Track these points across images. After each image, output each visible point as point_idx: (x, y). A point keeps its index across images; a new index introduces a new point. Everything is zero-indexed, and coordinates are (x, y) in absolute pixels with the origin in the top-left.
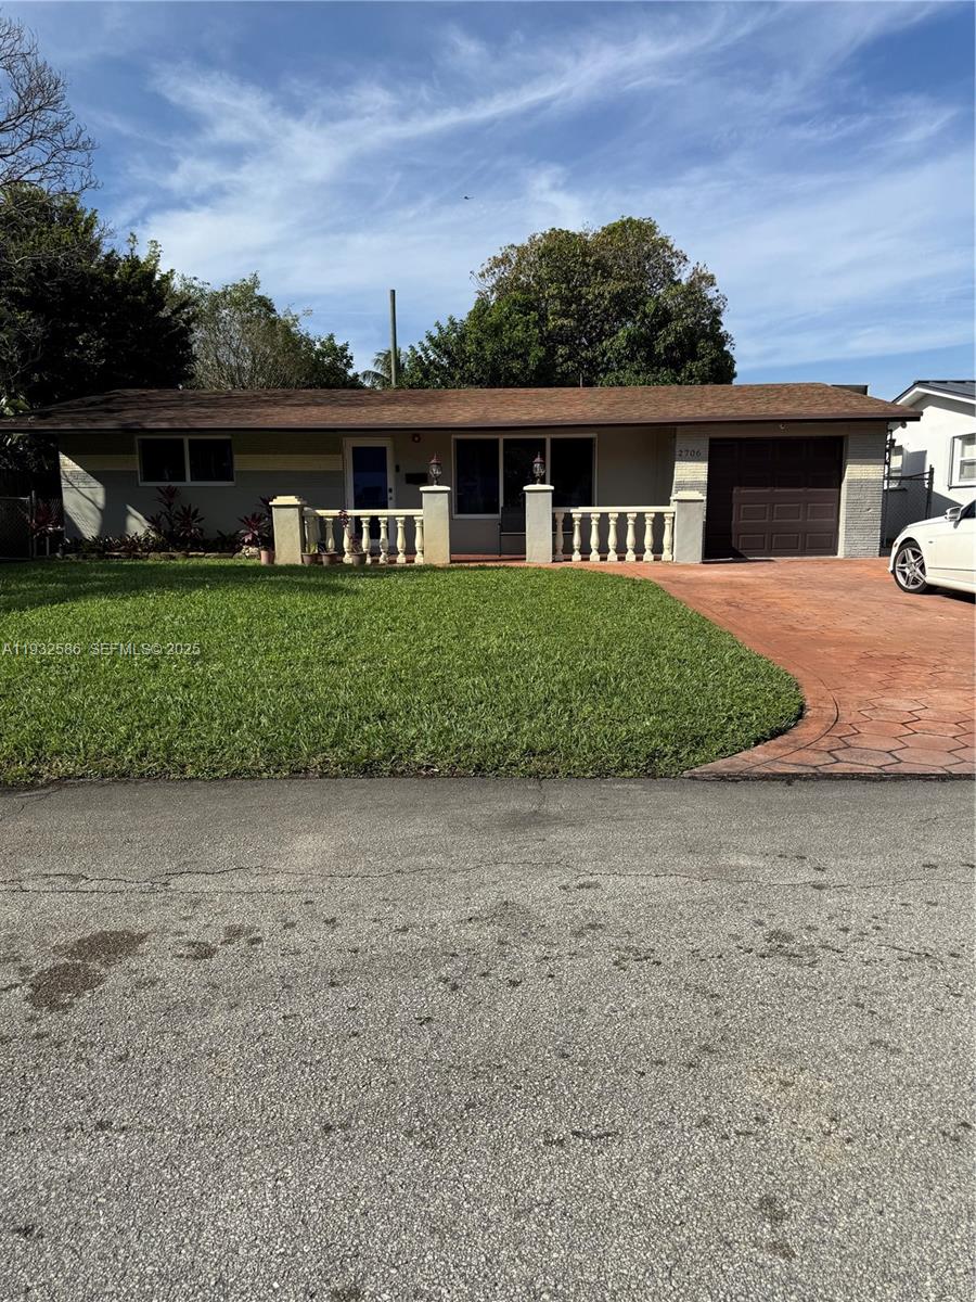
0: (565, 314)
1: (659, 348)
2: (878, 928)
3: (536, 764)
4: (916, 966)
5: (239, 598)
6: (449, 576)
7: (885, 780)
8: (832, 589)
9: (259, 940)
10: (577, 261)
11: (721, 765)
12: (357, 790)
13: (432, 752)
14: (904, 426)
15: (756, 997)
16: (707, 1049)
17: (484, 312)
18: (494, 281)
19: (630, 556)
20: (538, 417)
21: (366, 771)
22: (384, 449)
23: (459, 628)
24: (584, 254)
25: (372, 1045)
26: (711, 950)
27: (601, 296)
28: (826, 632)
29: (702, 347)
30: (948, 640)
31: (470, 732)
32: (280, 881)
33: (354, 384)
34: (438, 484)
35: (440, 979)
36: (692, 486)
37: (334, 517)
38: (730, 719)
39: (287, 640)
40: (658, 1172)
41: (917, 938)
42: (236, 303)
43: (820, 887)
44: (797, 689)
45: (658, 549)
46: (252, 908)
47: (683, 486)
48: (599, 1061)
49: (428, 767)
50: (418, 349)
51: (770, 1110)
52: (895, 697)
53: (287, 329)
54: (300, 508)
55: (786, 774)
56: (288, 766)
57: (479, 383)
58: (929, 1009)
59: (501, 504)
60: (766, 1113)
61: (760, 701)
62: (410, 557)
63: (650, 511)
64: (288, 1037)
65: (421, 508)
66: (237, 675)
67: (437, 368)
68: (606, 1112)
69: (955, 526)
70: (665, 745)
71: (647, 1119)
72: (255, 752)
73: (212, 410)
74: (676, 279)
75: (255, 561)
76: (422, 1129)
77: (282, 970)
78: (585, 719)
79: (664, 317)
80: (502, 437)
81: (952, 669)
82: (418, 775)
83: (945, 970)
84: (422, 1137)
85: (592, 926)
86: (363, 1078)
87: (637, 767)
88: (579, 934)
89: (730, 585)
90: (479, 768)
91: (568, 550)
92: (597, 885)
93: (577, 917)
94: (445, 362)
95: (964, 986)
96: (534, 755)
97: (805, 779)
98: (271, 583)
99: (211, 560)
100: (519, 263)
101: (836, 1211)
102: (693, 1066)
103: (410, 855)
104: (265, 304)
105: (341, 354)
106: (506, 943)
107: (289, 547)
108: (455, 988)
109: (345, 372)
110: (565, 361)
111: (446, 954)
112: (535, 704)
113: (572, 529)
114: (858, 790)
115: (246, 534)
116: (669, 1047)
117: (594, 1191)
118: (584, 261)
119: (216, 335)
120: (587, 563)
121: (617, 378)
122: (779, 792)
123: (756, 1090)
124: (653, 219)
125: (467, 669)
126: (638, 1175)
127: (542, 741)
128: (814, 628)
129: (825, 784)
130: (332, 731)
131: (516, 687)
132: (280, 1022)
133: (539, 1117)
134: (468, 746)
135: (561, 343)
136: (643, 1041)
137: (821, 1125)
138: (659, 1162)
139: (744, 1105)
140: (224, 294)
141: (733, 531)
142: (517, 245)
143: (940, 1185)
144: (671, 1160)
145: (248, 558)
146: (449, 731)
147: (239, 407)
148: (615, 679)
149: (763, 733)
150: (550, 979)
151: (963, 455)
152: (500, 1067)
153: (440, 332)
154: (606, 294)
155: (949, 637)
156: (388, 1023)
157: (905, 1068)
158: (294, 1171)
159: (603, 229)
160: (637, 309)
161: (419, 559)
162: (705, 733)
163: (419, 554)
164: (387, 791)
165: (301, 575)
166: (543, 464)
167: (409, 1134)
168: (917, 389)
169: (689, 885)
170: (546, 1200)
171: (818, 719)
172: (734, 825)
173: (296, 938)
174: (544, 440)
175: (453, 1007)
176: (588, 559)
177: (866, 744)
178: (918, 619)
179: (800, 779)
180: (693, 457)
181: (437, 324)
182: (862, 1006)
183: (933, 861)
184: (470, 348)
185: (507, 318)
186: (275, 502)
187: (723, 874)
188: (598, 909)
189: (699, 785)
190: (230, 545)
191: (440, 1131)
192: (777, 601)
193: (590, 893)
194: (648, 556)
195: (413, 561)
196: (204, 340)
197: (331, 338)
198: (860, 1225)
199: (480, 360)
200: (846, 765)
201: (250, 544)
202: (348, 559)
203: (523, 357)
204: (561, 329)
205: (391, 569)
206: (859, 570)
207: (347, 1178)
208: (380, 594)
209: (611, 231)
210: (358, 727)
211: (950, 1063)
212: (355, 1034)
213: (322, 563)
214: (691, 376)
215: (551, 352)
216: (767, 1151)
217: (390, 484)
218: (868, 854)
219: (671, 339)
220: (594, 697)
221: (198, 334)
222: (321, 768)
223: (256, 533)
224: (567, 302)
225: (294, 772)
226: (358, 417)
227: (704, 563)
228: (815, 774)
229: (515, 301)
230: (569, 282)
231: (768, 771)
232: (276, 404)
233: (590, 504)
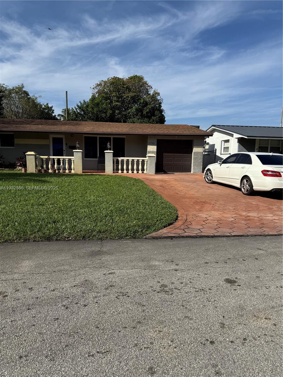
0: (118, 101)
1: (145, 113)
2: (191, 282)
3: (101, 236)
4: (199, 293)
5: (13, 184)
6: (81, 177)
7: (197, 237)
8: (189, 182)
9: (7, 296)
10: (121, 87)
11: (154, 234)
12: (45, 245)
13: (70, 233)
14: (209, 138)
15: (155, 305)
16: (139, 322)
17: (94, 99)
18: (97, 90)
19: (135, 172)
20: (109, 131)
21: (48, 239)
22: (62, 138)
23: (82, 194)
24: (123, 84)
25: (39, 328)
26: (144, 292)
27: (128, 97)
28: (186, 195)
29: (156, 113)
30: (218, 197)
31: (82, 226)
32: (16, 276)
33: (54, 118)
34: (79, 149)
35: (63, 306)
36: (152, 152)
37: (46, 158)
38: (157, 220)
39: (27, 198)
40: (120, 362)
41: (201, 285)
42: (17, 92)
43: (176, 270)
44: (177, 211)
45: (143, 170)
46: (6, 285)
47: (150, 152)
48: (108, 328)
49: (68, 238)
50: (74, 109)
51: (155, 340)
52: (202, 213)
53: (33, 101)
54: (35, 155)
55: (171, 236)
56: (23, 238)
57: (93, 120)
58: (201, 306)
59: (98, 156)
60: (153, 341)
61: (166, 215)
62: (70, 171)
63: (141, 159)
64: (12, 327)
65: (73, 156)
66: (10, 209)
67: (80, 115)
68: (108, 345)
69: (220, 166)
70: (139, 229)
71: (119, 346)
72: (13, 234)
73: (7, 125)
74: (149, 93)
75: (21, 171)
76: (51, 355)
77: (13, 306)
78: (116, 222)
79: (146, 104)
80: (98, 136)
81: (218, 205)
82: (64, 240)
83: (207, 294)
84: (50, 357)
85: (111, 286)
86: (34, 339)
87: (130, 236)
88: (107, 289)
89: (162, 181)
90: (84, 237)
91: (118, 169)
92: (114, 273)
93: (107, 283)
94: (82, 113)
95: (211, 298)
96: (101, 233)
97: (176, 238)
98: (24, 179)
99: (6, 171)
100: (104, 86)
101: (169, 370)
102: (135, 328)
103: (59, 266)
104: (26, 93)
105: (50, 109)
106: (85, 293)
107: (31, 167)
108: (67, 308)
109: (52, 114)
110: (118, 115)
111: (65, 297)
112: (102, 217)
113: (119, 163)
114: (190, 241)
115: (18, 163)
116: (129, 322)
117: (101, 370)
118: (123, 86)
119: (10, 102)
120: (123, 173)
121: (133, 120)
122: (169, 242)
123: (152, 334)
124: (143, 76)
125: (83, 207)
126: (114, 364)
127: (104, 228)
128: (183, 193)
129: (182, 239)
130: (38, 227)
131: (97, 212)
132: (10, 323)
133: (87, 348)
134: (81, 231)
135: (117, 109)
136: (121, 321)
137: (168, 344)
138: (121, 359)
139: (148, 339)
140: (13, 90)
141: (164, 165)
142: (104, 80)
143: (199, 359)
144: (125, 358)
145: (19, 170)
146: (75, 226)
147: (17, 124)
148: (126, 209)
149: (166, 224)
150: (96, 304)
151: (224, 146)
152: (78, 332)
153: (81, 104)
154: (129, 96)
155: (217, 196)
156: (45, 321)
157: (193, 324)
158: (8, 373)
159: (129, 77)
160: (138, 101)
161: (73, 172)
162: (150, 225)
163: (73, 170)
164: (54, 246)
165: (34, 176)
166: (110, 145)
167: (46, 357)
168: (213, 127)
169: (141, 271)
170: (86, 375)
171: (181, 220)
172: (155, 253)
173: (19, 294)
174: (111, 138)
175: (66, 314)
176: (123, 172)
177: (194, 227)
178: (211, 191)
179: (175, 238)
180: (152, 144)
181: (80, 102)
182: (184, 306)
183: (208, 261)
184: (90, 109)
185: (101, 101)
186: (27, 153)
187: (151, 267)
188: (114, 280)
189: (147, 241)
190: (13, 166)
191: (56, 355)
192: (174, 185)
193: (111, 276)
194: (140, 172)
195: (71, 172)
196: (7, 103)
197: (47, 104)
198: (175, 373)
199: (93, 113)
200: (187, 233)
201: (19, 166)
202: (50, 171)
203: (106, 113)
204: (117, 105)
205: (64, 175)
206: (196, 177)
207: (25, 373)
208: (59, 183)
209: (131, 78)
210: (46, 225)
211: (205, 322)
212: (34, 325)
213: (42, 172)
214: (153, 121)
215: (114, 112)
216: (152, 353)
217: (64, 149)
218: (190, 260)
219: (148, 110)
220: (120, 215)
221: (5, 101)
222: (34, 239)
223: (21, 162)
224: (118, 98)
225: (25, 240)
226: (54, 129)
227: (155, 174)
228: (179, 236)
229: (103, 97)
230: (119, 92)
231: (166, 236)
232: (28, 124)
233: (124, 157)
